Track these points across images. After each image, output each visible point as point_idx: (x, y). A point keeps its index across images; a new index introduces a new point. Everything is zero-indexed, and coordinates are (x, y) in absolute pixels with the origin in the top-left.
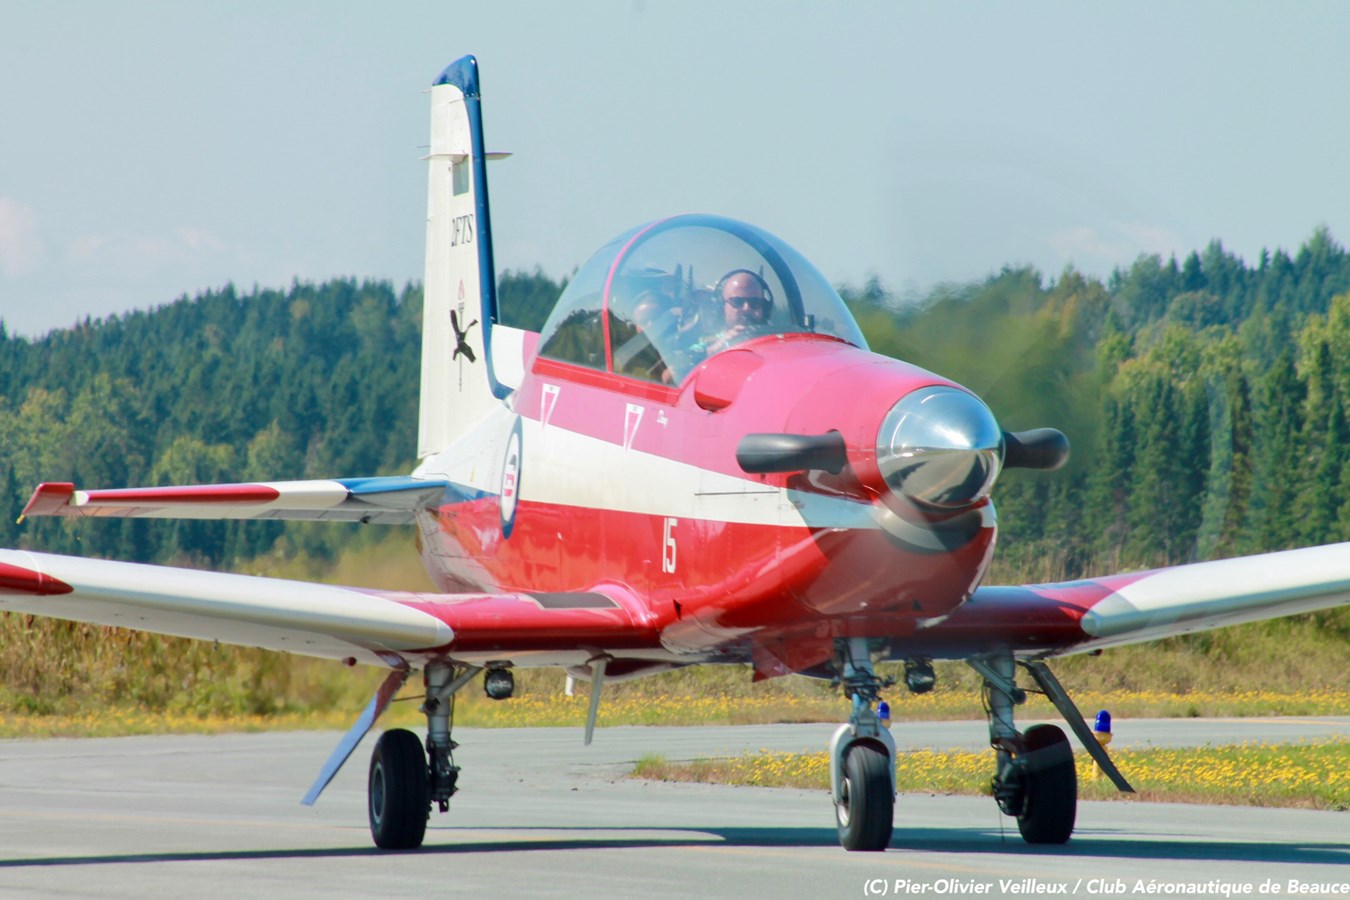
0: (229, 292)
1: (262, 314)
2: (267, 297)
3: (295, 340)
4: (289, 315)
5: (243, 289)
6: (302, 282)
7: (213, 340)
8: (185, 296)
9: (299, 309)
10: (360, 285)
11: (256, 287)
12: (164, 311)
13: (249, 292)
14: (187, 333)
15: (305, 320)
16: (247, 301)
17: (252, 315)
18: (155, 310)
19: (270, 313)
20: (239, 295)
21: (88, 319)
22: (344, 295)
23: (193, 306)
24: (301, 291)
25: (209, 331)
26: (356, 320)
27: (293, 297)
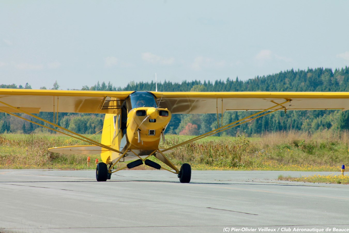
0: (292, 71)
1: (300, 76)
2: (302, 72)
3: (307, 82)
4: (307, 76)
5: (296, 70)
6: (310, 68)
7: (288, 82)
8: (281, 71)
9: (309, 75)
10: (324, 69)
11: (299, 70)
12: (276, 75)
13: (297, 71)
14: (282, 81)
15: (310, 78)
16: (296, 73)
17: (298, 76)
18: (274, 75)
19: (302, 76)
20: (295, 71)
21: (258, 76)
22: (320, 72)
23: (283, 74)
24: (310, 71)
25: (287, 80)
26: (323, 78)
27: (308, 72)
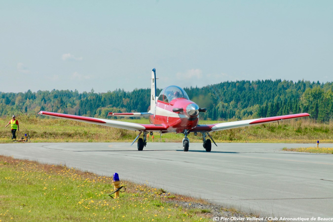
0: (228, 82)
1: (232, 85)
2: (233, 82)
3: (237, 89)
4: (236, 85)
5: (230, 81)
6: (238, 80)
7: (225, 89)
8: (222, 82)
9: (237, 84)
10: (246, 81)
11: (231, 81)
12: (219, 84)
13: (230, 82)
14: (222, 88)
15: (238, 86)
16: (230, 83)
17: (231, 85)
18: (217, 84)
19: (233, 85)
20: (229, 82)
21: (208, 85)
22: (244, 82)
23: (223, 84)
24: (238, 82)
25: (225, 87)
26: (245, 86)
27: (236, 83)
